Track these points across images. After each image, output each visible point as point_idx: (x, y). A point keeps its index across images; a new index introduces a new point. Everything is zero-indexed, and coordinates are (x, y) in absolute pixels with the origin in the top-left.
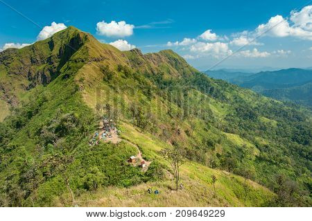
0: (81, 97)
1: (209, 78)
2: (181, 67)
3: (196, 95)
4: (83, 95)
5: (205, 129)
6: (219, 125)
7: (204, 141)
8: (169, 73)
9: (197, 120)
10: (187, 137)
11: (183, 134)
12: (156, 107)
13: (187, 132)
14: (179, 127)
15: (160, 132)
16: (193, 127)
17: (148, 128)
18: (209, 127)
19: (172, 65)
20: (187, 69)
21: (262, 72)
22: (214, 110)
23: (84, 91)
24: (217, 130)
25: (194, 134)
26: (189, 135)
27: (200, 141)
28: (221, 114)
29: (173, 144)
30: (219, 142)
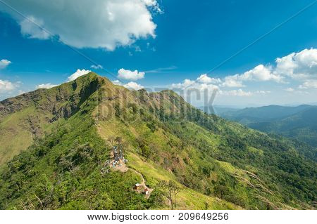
0: (96, 130)
3: (192, 126)
4: (98, 128)
5: (200, 158)
6: (213, 154)
7: (200, 168)
9: (191, 149)
10: (185, 165)
11: (182, 162)
12: (159, 138)
13: (185, 160)
14: (178, 156)
15: (162, 161)
16: (190, 156)
17: (151, 157)
18: (204, 156)
21: (247, 108)
22: (209, 141)
23: (99, 125)
24: (211, 158)
25: (191, 162)
26: (186, 163)
27: (196, 168)
28: (214, 145)
29: (173, 171)
30: (213, 170)
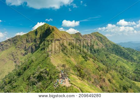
0: (50, 60)
1: (122, 47)
2: (104, 41)
3: (114, 57)
4: (51, 59)
5: (121, 79)
6: (130, 76)
7: (120, 86)
8: (97, 44)
9: (114, 73)
11: (107, 81)
12: (90, 65)
13: (109, 80)
14: (104, 77)
15: (93, 80)
16: (113, 77)
17: (86, 77)
18: (123, 78)
19: (99, 40)
20: (108, 42)
22: (127, 67)
23: (52, 57)
24: (129, 79)
25: (114, 81)
26: (110, 82)
27: (118, 86)
28: (131, 69)
29: (101, 87)
30: (131, 87)
